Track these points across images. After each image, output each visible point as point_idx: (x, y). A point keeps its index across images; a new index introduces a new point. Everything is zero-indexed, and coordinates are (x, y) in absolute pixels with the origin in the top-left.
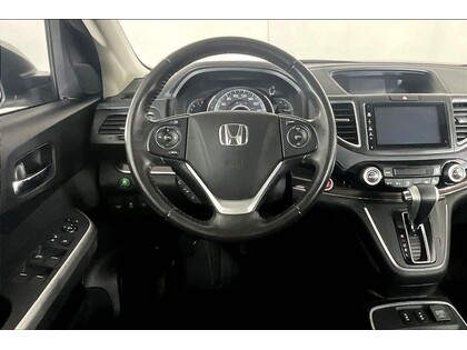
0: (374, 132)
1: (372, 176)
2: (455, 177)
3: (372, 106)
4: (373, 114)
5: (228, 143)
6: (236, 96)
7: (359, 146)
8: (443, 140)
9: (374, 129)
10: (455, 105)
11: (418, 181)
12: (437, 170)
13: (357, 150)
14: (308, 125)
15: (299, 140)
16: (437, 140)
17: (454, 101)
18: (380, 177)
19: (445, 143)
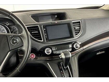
0: (47, 35)
1: (48, 51)
3: (45, 26)
4: (46, 29)
7: (42, 41)
9: (47, 34)
11: (64, 51)
13: (42, 43)
15: (16, 42)
17: (73, 22)
18: (51, 51)
19: (72, 36)
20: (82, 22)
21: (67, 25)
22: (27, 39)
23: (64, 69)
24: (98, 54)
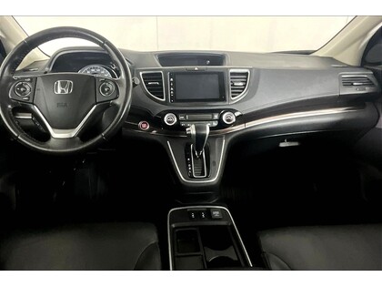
1: (170, 119)
2: (228, 120)
3: (174, 74)
4: (174, 79)
5: (59, 92)
6: (93, 70)
7: (164, 100)
8: (221, 96)
9: (175, 89)
10: (232, 74)
12: (216, 116)
13: (162, 103)
14: (114, 82)
15: (108, 91)
16: (217, 96)
17: (232, 71)
18: (176, 120)
19: (222, 98)
20: (253, 75)
21: (217, 76)
22: (125, 87)
23: (195, 156)
24: (282, 145)
